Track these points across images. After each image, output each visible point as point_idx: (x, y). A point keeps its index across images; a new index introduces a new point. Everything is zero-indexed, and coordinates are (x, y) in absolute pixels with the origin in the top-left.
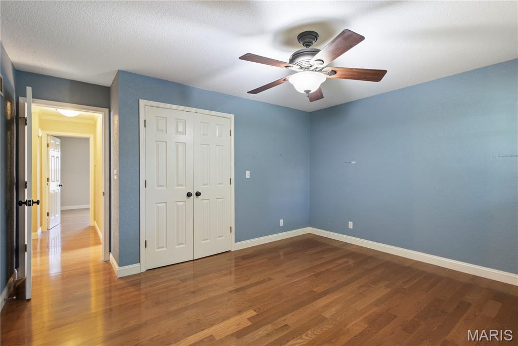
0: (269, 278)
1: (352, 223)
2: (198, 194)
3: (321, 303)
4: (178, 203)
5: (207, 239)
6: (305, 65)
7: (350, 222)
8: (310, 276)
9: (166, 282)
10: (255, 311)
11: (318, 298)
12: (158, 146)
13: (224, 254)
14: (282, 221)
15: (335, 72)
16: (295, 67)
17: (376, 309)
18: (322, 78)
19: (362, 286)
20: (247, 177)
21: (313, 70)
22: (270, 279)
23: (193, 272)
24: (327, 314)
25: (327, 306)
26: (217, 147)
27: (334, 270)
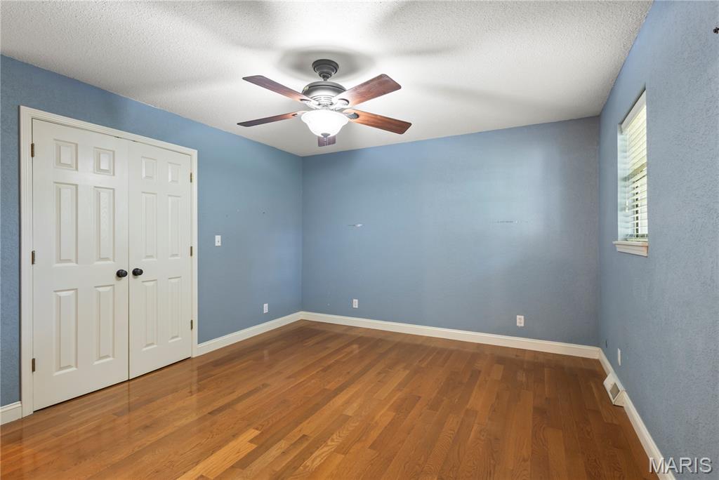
0: (263, 385)
1: (357, 300)
2: (137, 273)
3: (339, 400)
4: (101, 289)
5: (152, 344)
6: (324, 101)
7: (354, 300)
8: (318, 372)
9: (87, 422)
10: (257, 429)
11: (334, 397)
12: (59, 191)
13: (181, 364)
14: (266, 306)
15: (358, 116)
16: (313, 104)
17: (399, 394)
18: (342, 120)
19: (379, 373)
20: (216, 245)
21: (332, 110)
22: (265, 386)
23: (127, 402)
24: (349, 412)
25: (348, 402)
26: (170, 198)
27: (344, 360)
